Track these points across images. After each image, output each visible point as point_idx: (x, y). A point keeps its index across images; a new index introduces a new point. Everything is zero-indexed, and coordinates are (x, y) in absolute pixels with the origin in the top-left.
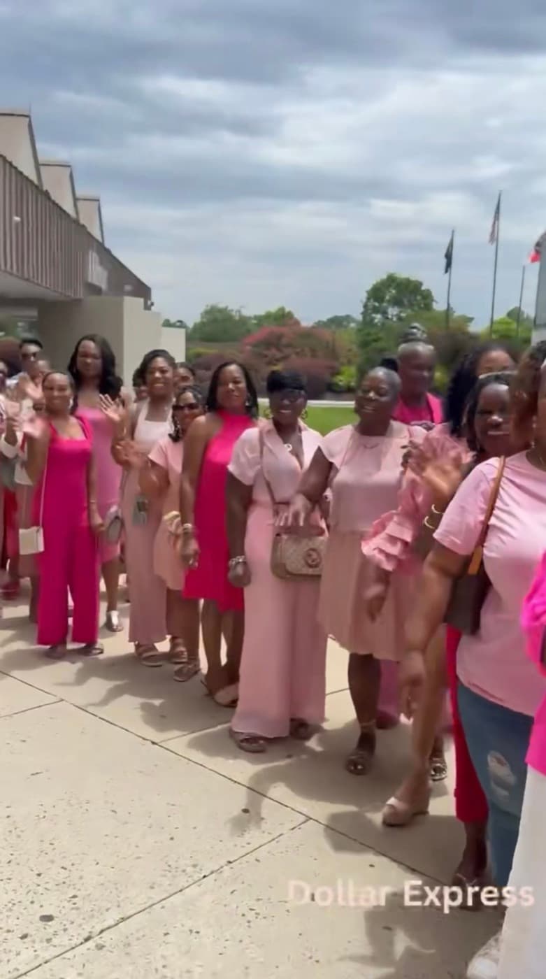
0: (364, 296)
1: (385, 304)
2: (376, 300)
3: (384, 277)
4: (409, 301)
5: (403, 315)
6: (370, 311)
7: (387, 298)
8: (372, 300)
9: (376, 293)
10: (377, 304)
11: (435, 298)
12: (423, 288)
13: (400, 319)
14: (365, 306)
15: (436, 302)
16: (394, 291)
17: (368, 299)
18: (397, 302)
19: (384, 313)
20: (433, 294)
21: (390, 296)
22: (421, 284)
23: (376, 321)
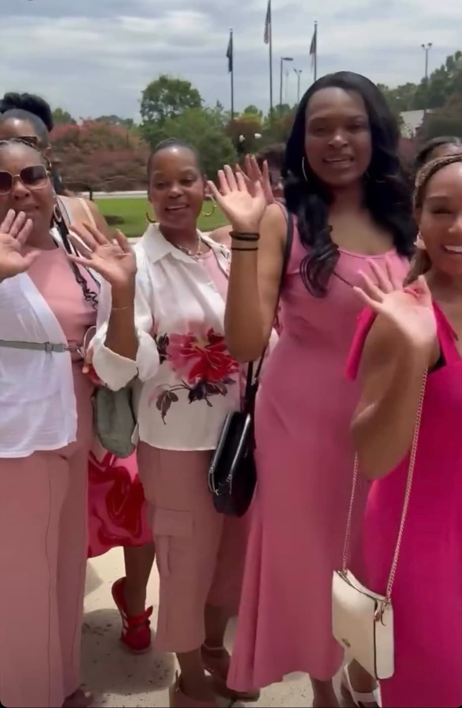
0: (141, 96)
1: (160, 103)
2: (151, 99)
3: (157, 79)
4: (181, 100)
5: (177, 112)
6: (147, 110)
7: (161, 97)
8: (148, 100)
9: (151, 93)
10: (153, 103)
11: (202, 97)
12: (192, 88)
13: (174, 116)
14: (143, 105)
15: (204, 101)
16: (166, 91)
17: (145, 98)
18: (170, 101)
19: (160, 111)
20: (200, 93)
21: (164, 96)
22: (190, 84)
23: (154, 118)
